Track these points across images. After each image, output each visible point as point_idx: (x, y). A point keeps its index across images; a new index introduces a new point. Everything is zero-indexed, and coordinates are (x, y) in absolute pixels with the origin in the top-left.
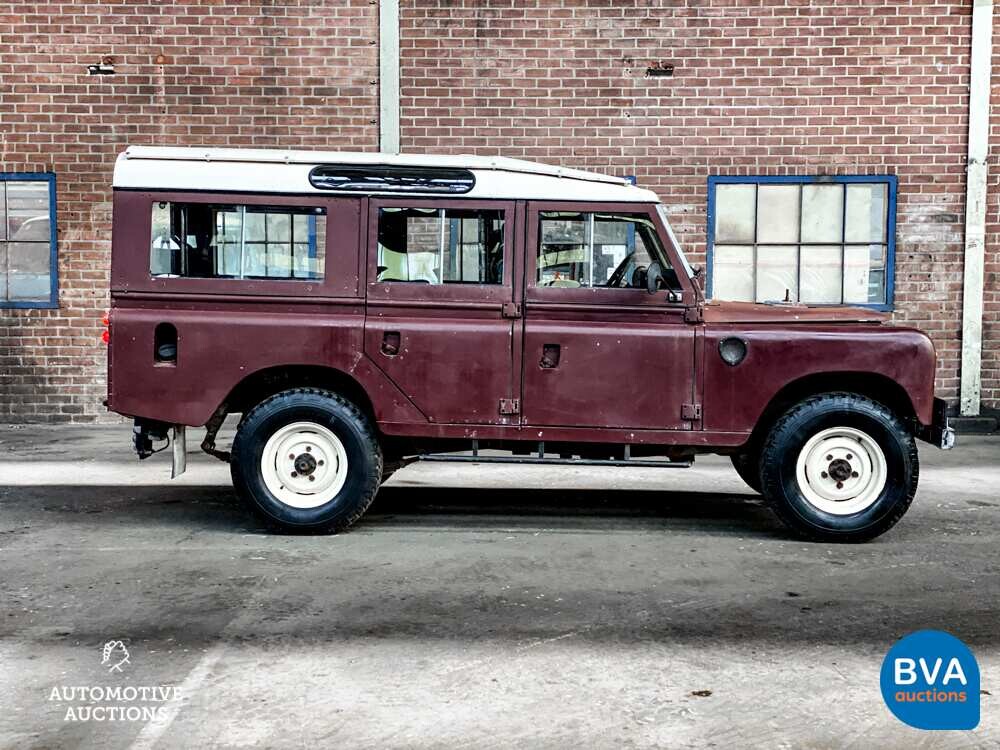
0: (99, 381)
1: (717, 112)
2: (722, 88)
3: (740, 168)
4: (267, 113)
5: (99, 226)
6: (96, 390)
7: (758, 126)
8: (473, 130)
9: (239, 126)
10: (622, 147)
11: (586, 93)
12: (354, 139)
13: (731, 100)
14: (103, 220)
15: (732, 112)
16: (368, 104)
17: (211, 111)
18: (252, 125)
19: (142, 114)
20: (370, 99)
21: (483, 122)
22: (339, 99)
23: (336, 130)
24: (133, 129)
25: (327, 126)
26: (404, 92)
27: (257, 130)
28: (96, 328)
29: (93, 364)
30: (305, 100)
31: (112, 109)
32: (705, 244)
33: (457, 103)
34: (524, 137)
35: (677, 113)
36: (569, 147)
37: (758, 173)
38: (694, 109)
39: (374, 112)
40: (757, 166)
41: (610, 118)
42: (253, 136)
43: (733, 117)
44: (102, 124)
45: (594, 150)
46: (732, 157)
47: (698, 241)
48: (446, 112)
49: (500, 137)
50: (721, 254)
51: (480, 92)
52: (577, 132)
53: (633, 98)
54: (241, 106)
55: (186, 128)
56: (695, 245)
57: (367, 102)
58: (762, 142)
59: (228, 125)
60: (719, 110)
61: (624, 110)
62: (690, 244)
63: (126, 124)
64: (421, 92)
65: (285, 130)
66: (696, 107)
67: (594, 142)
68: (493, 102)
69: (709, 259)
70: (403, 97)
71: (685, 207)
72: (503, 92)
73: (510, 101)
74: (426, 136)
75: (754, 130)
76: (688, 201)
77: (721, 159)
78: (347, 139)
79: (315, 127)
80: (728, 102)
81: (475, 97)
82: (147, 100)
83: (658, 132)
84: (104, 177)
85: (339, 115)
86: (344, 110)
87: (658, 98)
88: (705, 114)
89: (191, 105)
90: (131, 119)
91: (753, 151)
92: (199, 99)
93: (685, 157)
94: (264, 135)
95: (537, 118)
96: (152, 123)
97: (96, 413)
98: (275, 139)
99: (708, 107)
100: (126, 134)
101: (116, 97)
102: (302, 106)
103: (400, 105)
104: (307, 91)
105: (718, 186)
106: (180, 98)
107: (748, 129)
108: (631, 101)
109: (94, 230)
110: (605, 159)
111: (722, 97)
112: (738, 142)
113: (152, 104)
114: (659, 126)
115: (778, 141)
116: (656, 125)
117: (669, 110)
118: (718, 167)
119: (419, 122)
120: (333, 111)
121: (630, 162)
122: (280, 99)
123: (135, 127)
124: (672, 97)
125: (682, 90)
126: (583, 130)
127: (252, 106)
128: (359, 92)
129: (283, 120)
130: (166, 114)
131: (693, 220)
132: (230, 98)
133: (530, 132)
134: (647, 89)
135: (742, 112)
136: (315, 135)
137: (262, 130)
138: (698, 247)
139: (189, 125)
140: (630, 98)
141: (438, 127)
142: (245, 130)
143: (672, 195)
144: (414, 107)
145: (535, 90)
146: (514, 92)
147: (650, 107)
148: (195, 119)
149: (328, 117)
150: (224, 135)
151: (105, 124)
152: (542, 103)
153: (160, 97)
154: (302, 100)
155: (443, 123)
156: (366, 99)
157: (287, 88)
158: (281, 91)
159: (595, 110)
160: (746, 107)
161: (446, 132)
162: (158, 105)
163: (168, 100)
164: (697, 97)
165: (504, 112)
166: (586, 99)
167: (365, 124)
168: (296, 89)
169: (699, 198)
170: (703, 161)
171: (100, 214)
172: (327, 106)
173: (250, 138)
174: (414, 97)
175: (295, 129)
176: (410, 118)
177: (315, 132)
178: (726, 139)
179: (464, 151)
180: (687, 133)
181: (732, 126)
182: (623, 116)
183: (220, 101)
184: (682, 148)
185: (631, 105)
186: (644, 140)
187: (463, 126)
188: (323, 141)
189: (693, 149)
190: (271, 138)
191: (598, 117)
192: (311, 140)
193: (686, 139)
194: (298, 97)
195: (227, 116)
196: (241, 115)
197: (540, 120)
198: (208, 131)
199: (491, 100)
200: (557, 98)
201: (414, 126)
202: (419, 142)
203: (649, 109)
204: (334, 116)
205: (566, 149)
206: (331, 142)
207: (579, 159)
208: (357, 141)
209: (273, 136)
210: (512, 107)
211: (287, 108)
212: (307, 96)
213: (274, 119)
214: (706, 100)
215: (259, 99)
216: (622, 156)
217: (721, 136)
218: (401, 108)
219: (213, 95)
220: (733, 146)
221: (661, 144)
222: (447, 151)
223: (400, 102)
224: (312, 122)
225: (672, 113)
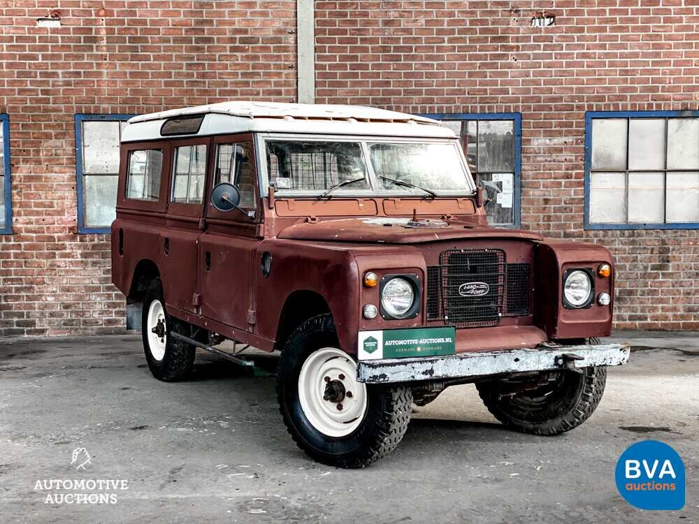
0: (49, 299)
1: (593, 56)
2: (597, 34)
3: (614, 105)
4: (198, 60)
5: (49, 160)
6: (46, 306)
7: (629, 68)
8: (379, 73)
9: (173, 71)
10: (510, 88)
11: (478, 40)
12: (275, 82)
13: (606, 44)
14: (51, 155)
15: (607, 55)
16: (288, 51)
17: (147, 58)
18: (184, 70)
19: (86, 61)
20: (288, 47)
21: (388, 66)
22: (261, 47)
23: (258, 74)
24: (78, 74)
25: (251, 71)
26: (318, 41)
27: (188, 75)
28: (46, 251)
29: (44, 283)
30: (231, 48)
31: (59, 57)
32: (583, 171)
33: (366, 50)
34: (424, 79)
35: (558, 57)
36: (463, 88)
37: (629, 109)
38: (573, 54)
39: (292, 58)
40: (629, 102)
41: (499, 61)
42: (185, 80)
43: (607, 60)
44: (50, 70)
45: (486, 90)
46: (606, 95)
47: (576, 169)
48: (355, 58)
49: (403, 79)
50: (596, 180)
51: (385, 40)
52: (471, 75)
53: (520, 44)
54: (174, 54)
55: (125, 73)
56: (574, 172)
57: (285, 49)
58: (633, 81)
59: (162, 70)
60: (595, 53)
61: (511, 55)
62: (570, 172)
63: (72, 70)
64: (333, 41)
65: (213, 75)
66: (576, 52)
67: (486, 84)
68: (396, 49)
69: (586, 185)
70: (317, 44)
71: (565, 139)
72: (406, 40)
73: (412, 47)
74: (338, 79)
75: (627, 71)
76: (568, 133)
77: (597, 96)
78: (269, 83)
79: (240, 71)
80: (603, 47)
81: (380, 45)
82: (91, 48)
83: (542, 74)
84: (52, 117)
85: (261, 61)
86: (265, 56)
87: (542, 44)
88: (583, 58)
89: (129, 53)
90: (76, 65)
91: (624, 90)
92: (137, 47)
93: (565, 96)
94: (195, 79)
95: (435, 63)
96: (95, 69)
97: (46, 327)
98: (204, 82)
99: (585, 51)
100: (72, 79)
101: (62, 46)
102: (228, 53)
103: (315, 52)
104: (232, 40)
105: (594, 121)
106: (120, 47)
107: (620, 70)
108: (518, 47)
109: (44, 166)
110: (495, 97)
111: (597, 42)
112: (611, 81)
113: (95, 52)
114: (542, 69)
115: (647, 81)
116: (540, 67)
117: (551, 54)
118: (594, 104)
119: (331, 67)
120: (256, 58)
121: (517, 100)
122: (209, 47)
123: (80, 72)
124: (554, 43)
125: (563, 36)
126: (475, 72)
127: (184, 53)
128: (279, 41)
129: (211, 66)
130: (108, 61)
131: (572, 150)
132: (164, 47)
133: (429, 75)
134: (532, 35)
135: (615, 55)
136: (240, 79)
137: (193, 75)
138: (576, 173)
139: (128, 71)
140: (517, 44)
141: (349, 71)
142: (179, 74)
143: (553, 129)
144: (327, 54)
145: (434, 38)
146: (416, 40)
147: (534, 52)
148: (133, 65)
149: (251, 63)
150: (160, 79)
151: (53, 71)
152: (439, 49)
153: (102, 46)
154: (228, 49)
155: (353, 67)
156: (285, 47)
157: (215, 37)
158: (209, 40)
159: (486, 55)
160: (619, 51)
161: (356, 75)
162: (100, 53)
163: (109, 49)
164: (576, 43)
165: (406, 58)
166: (478, 45)
167: (284, 69)
168: (223, 39)
169: (578, 132)
170: (581, 99)
171: (48, 151)
172: (250, 53)
173: (182, 82)
174: (327, 45)
175: (222, 74)
176: (324, 63)
177: (240, 76)
178: (602, 79)
179: (371, 93)
180: (566, 74)
181: (607, 68)
182: (510, 60)
183: (156, 50)
184: (563, 88)
185: (517, 51)
186: (529, 81)
187: (370, 70)
188: (247, 84)
189: (572, 88)
190: (200, 82)
191: (489, 61)
192: (236, 84)
193: (566, 79)
194: (225, 45)
195: (163, 62)
196: (174, 62)
197: (438, 64)
198: (145, 75)
199: (395, 47)
200: (453, 45)
201: (328, 71)
202: (331, 84)
203: (533, 53)
204: (257, 62)
205: (461, 90)
206: (254, 86)
207: (472, 98)
208: (277, 84)
209: (202, 80)
210: (413, 53)
211: (215, 55)
212: (232, 45)
213: (204, 65)
214: (584, 45)
215: (190, 47)
216: (510, 95)
217: (597, 77)
218: (316, 54)
219: (149, 44)
220: (607, 85)
221: (544, 84)
222: (356, 93)
223: (315, 49)
224: (238, 67)
225: (554, 57)
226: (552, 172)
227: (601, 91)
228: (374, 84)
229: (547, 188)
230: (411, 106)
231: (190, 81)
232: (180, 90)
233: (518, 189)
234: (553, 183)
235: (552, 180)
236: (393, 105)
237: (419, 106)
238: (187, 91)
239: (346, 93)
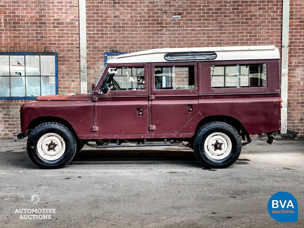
1: (196, 30)
2: (198, 22)
4: (40, 31)
7: (210, 35)
8: (112, 37)
9: (30, 35)
10: (164, 42)
11: (151, 24)
12: (71, 40)
13: (201, 26)
15: (202, 30)
16: (76, 28)
17: (20, 30)
18: (35, 35)
20: (76, 26)
21: (115, 34)
22: (65, 26)
23: (64, 37)
25: (61, 35)
26: (88, 24)
27: (36, 37)
30: (53, 26)
33: (107, 27)
34: (130, 39)
35: (183, 31)
36: (145, 42)
38: (188, 29)
39: (78, 30)
41: (160, 32)
42: (35, 39)
43: (202, 32)
45: (154, 44)
48: (103, 30)
49: (122, 39)
51: (115, 24)
52: (148, 37)
53: (168, 25)
54: (31, 29)
57: (75, 27)
58: (212, 40)
59: (26, 35)
60: (197, 29)
61: (164, 30)
64: (94, 24)
65: (46, 37)
66: (189, 29)
67: (154, 41)
68: (119, 27)
70: (87, 25)
72: (123, 24)
73: (125, 26)
74: (96, 39)
75: (209, 36)
78: (68, 40)
79: (57, 36)
80: (200, 27)
81: (112, 25)
83: (176, 37)
85: (65, 32)
86: (67, 30)
87: (176, 25)
88: (192, 31)
89: (13, 28)
91: (209, 43)
92: (16, 26)
94: (39, 38)
98: (43, 40)
99: (193, 28)
102: (52, 28)
103: (87, 28)
104: (54, 23)
106: (9, 26)
107: (207, 36)
108: (167, 27)
111: (198, 25)
112: (204, 40)
114: (176, 35)
115: (217, 40)
116: (175, 35)
117: (180, 29)
119: (93, 34)
120: (63, 30)
122: (44, 26)
124: (181, 25)
125: (184, 23)
126: (150, 36)
127: (35, 28)
128: (72, 23)
129: (45, 33)
130: (4, 31)
132: (27, 26)
133: (132, 37)
134: (172, 22)
135: (205, 30)
136: (57, 38)
139: (12, 35)
140: (166, 25)
141: (100, 35)
142: (32, 37)
144: (92, 29)
145: (134, 23)
146: (126, 23)
148: (15, 33)
149: (61, 32)
150: (25, 39)
152: (136, 27)
153: (2, 26)
154: (52, 26)
155: (102, 34)
156: (75, 26)
157: (47, 22)
158: (44, 23)
159: (154, 30)
160: (206, 28)
161: (103, 37)
164: (189, 25)
165: (123, 31)
166: (151, 26)
167: (75, 35)
168: (50, 23)
172: (61, 28)
173: (34, 40)
174: (91, 25)
175: (50, 36)
176: (90, 32)
177: (57, 37)
178: (199, 39)
179: (109, 44)
180: (186, 37)
181: (202, 35)
182: (164, 32)
183: (23, 27)
184: (185, 43)
185: (167, 28)
186: (171, 40)
187: (109, 35)
188: (60, 40)
189: (188, 43)
190: (41, 40)
191: (155, 32)
192: (55, 40)
193: (186, 39)
194: (51, 25)
195: (26, 32)
196: (31, 32)
197: (135, 33)
198: (19, 37)
199: (118, 26)
200: (141, 25)
201: (92, 35)
202: (93, 41)
203: (173, 29)
204: (63, 32)
205: (144, 43)
206: (63, 41)
207: (149, 46)
208: (72, 41)
209: (42, 39)
210: (126, 29)
211: (47, 29)
212: (54, 25)
213: (42, 33)
214: (192, 26)
215: (37, 26)
216: (164, 45)
217: (198, 38)
218: (87, 29)
219: (21, 25)
220: (202, 42)
221: (177, 41)
222: (103, 44)
223: (87, 27)
224: (56, 34)
225: (181, 31)
226: (181, 76)
227: (199, 44)
228: (110, 41)
229: (179, 82)
230: (125, 49)
231: (37, 39)
232: (33, 43)
233: (167, 83)
234: (181, 80)
235: (181, 79)
236: (118, 49)
237: (128, 49)
238: (36, 43)
239: (99, 44)
